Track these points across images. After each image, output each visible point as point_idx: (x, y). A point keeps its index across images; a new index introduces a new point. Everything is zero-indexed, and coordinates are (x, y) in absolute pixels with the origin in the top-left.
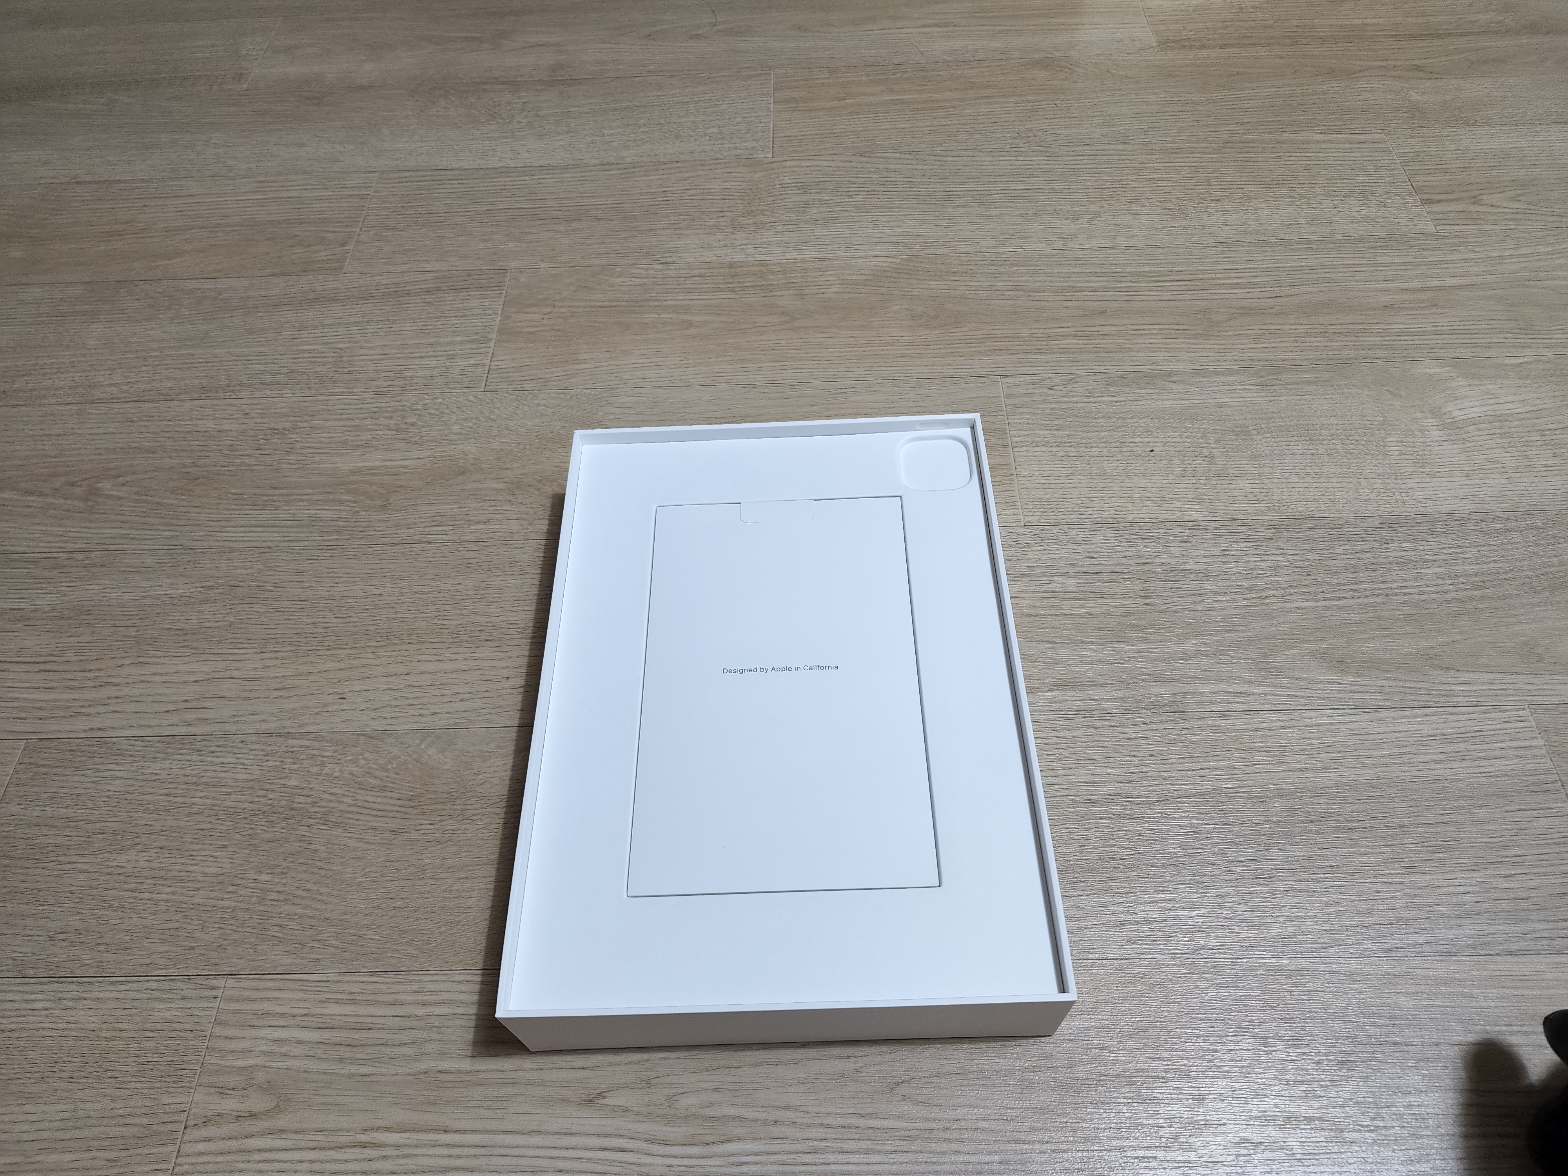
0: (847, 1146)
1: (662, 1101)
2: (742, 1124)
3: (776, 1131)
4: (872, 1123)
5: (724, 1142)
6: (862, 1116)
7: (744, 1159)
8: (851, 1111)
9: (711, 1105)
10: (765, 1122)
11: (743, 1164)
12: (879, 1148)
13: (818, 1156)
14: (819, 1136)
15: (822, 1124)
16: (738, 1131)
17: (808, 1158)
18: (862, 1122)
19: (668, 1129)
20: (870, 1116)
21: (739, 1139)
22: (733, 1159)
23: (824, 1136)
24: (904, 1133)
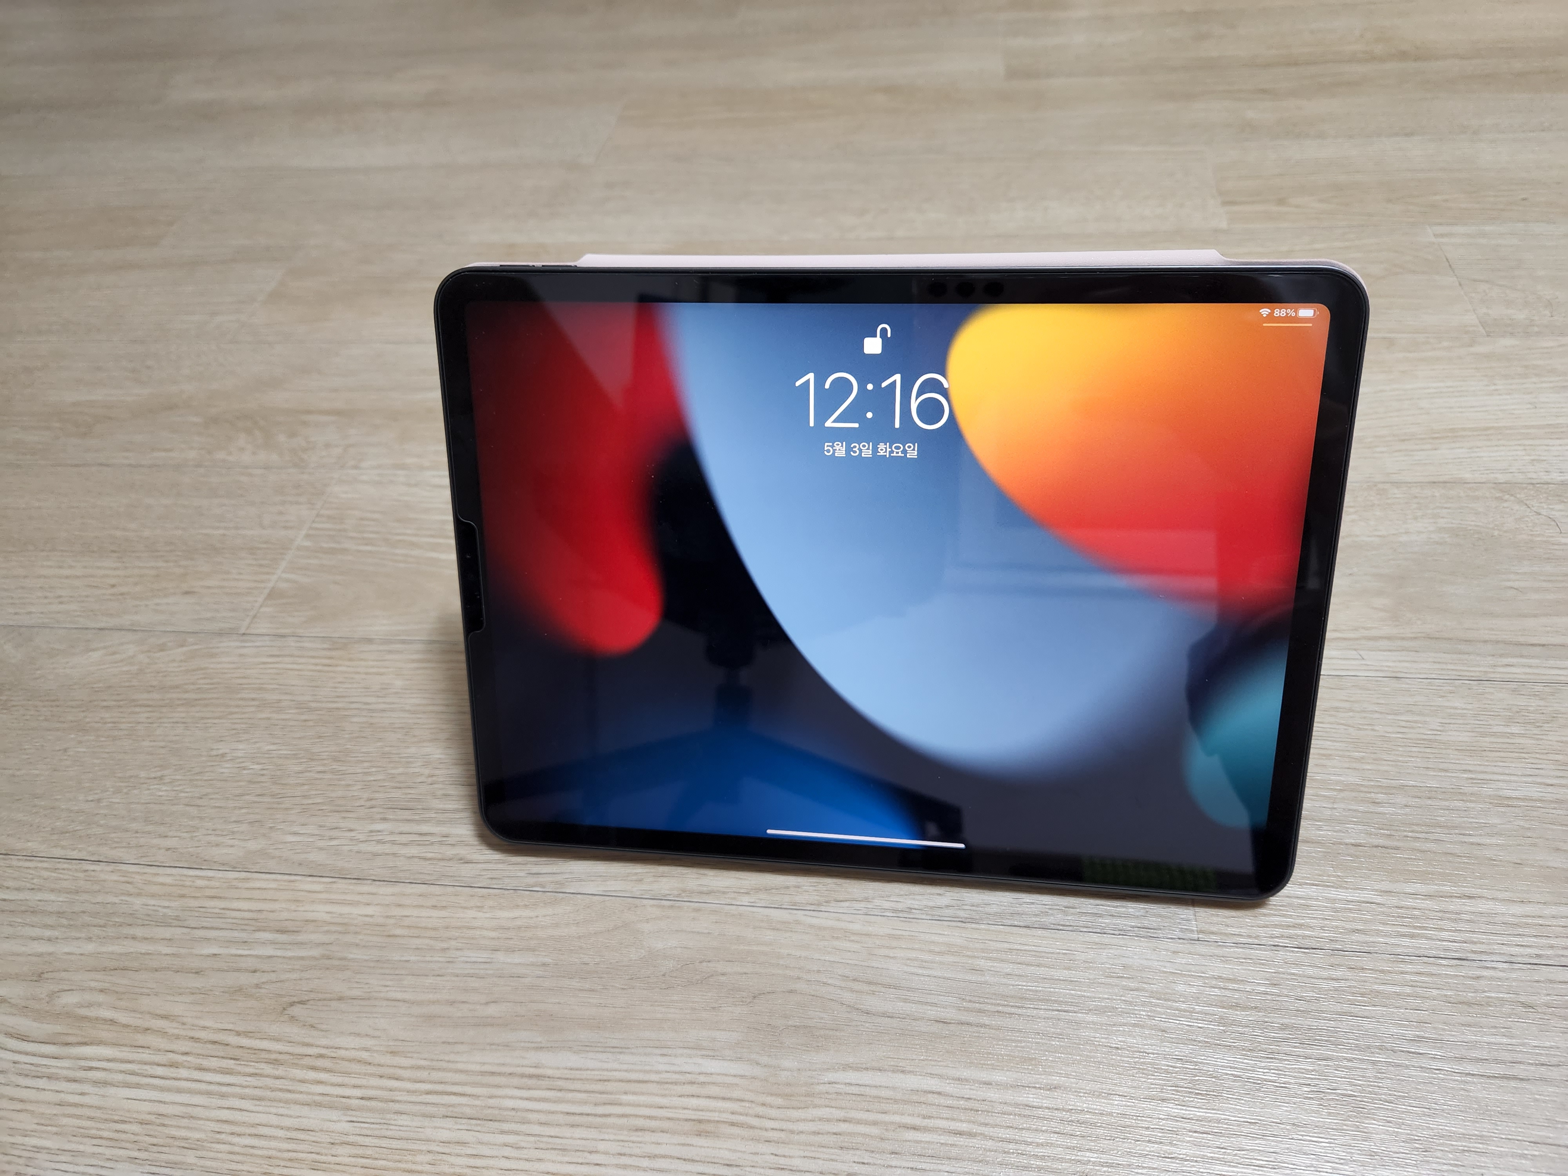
0: (206, 1063)
1: (43, 996)
2: (111, 1028)
3: (141, 1039)
4: (244, 1041)
5: (85, 1044)
6: (238, 1034)
7: (94, 1064)
8: (230, 1027)
9: (90, 1005)
10: (137, 1029)
11: (91, 1069)
12: (239, 1068)
13: (172, 1070)
14: (184, 1049)
15: (192, 1038)
16: (104, 1035)
17: (160, 1071)
18: (233, 1040)
19: (35, 1024)
20: (246, 1034)
21: (100, 1043)
22: (83, 1063)
23: (187, 1050)
24: (274, 1056)
